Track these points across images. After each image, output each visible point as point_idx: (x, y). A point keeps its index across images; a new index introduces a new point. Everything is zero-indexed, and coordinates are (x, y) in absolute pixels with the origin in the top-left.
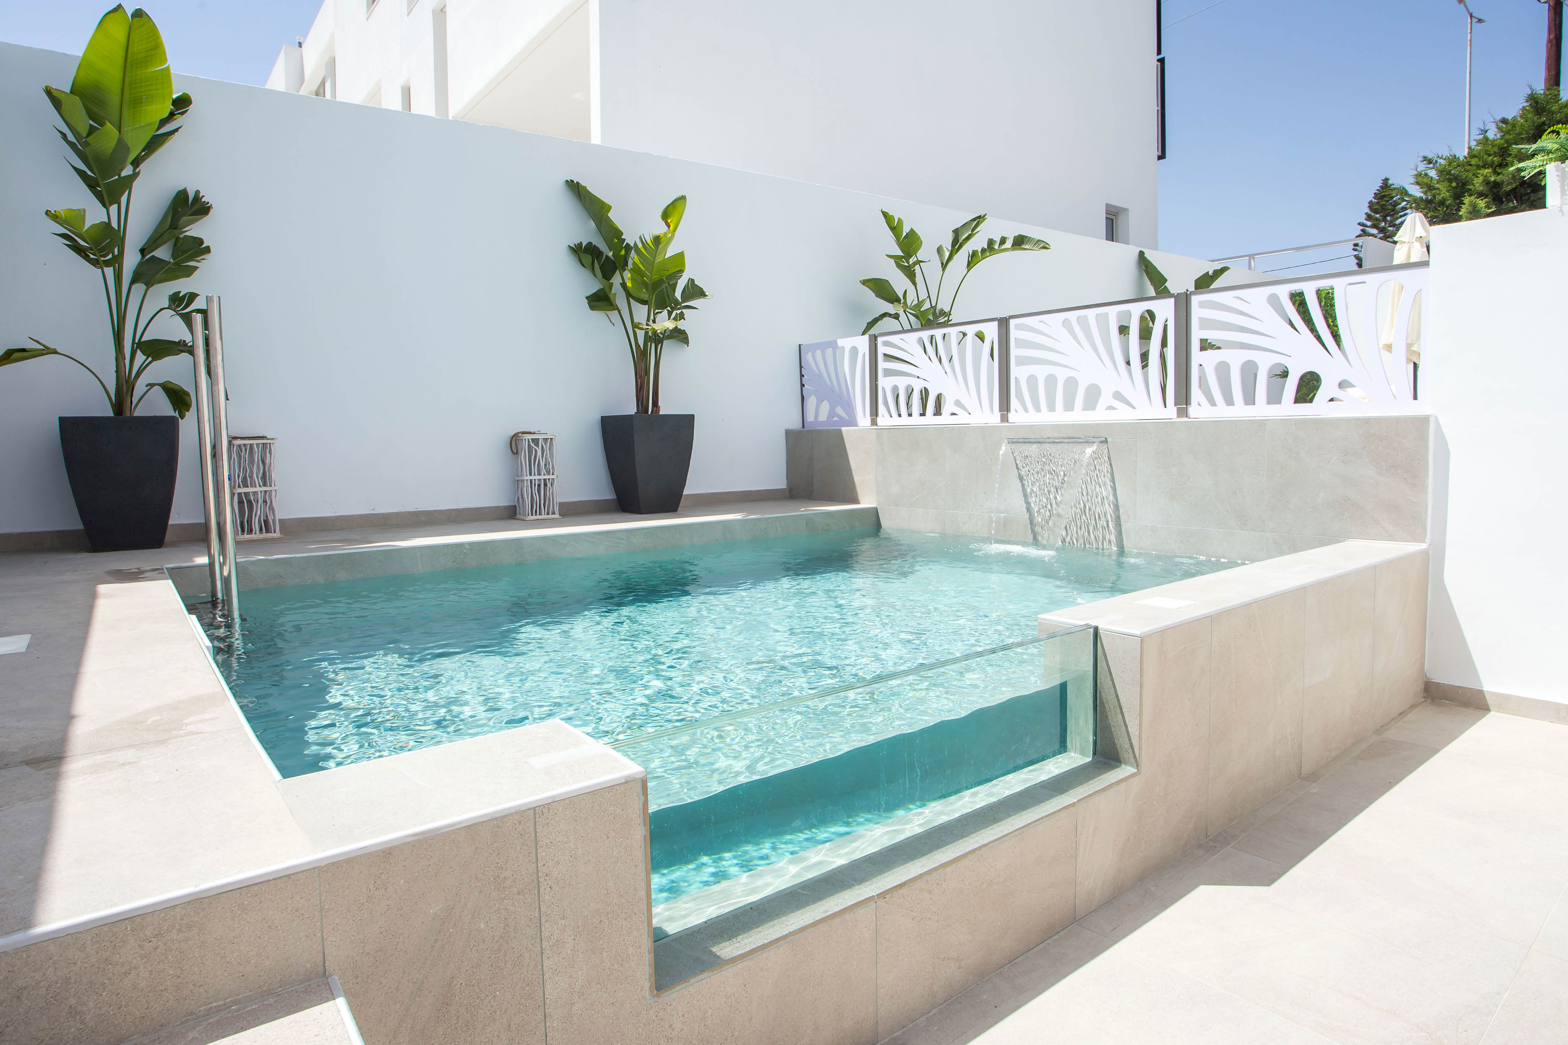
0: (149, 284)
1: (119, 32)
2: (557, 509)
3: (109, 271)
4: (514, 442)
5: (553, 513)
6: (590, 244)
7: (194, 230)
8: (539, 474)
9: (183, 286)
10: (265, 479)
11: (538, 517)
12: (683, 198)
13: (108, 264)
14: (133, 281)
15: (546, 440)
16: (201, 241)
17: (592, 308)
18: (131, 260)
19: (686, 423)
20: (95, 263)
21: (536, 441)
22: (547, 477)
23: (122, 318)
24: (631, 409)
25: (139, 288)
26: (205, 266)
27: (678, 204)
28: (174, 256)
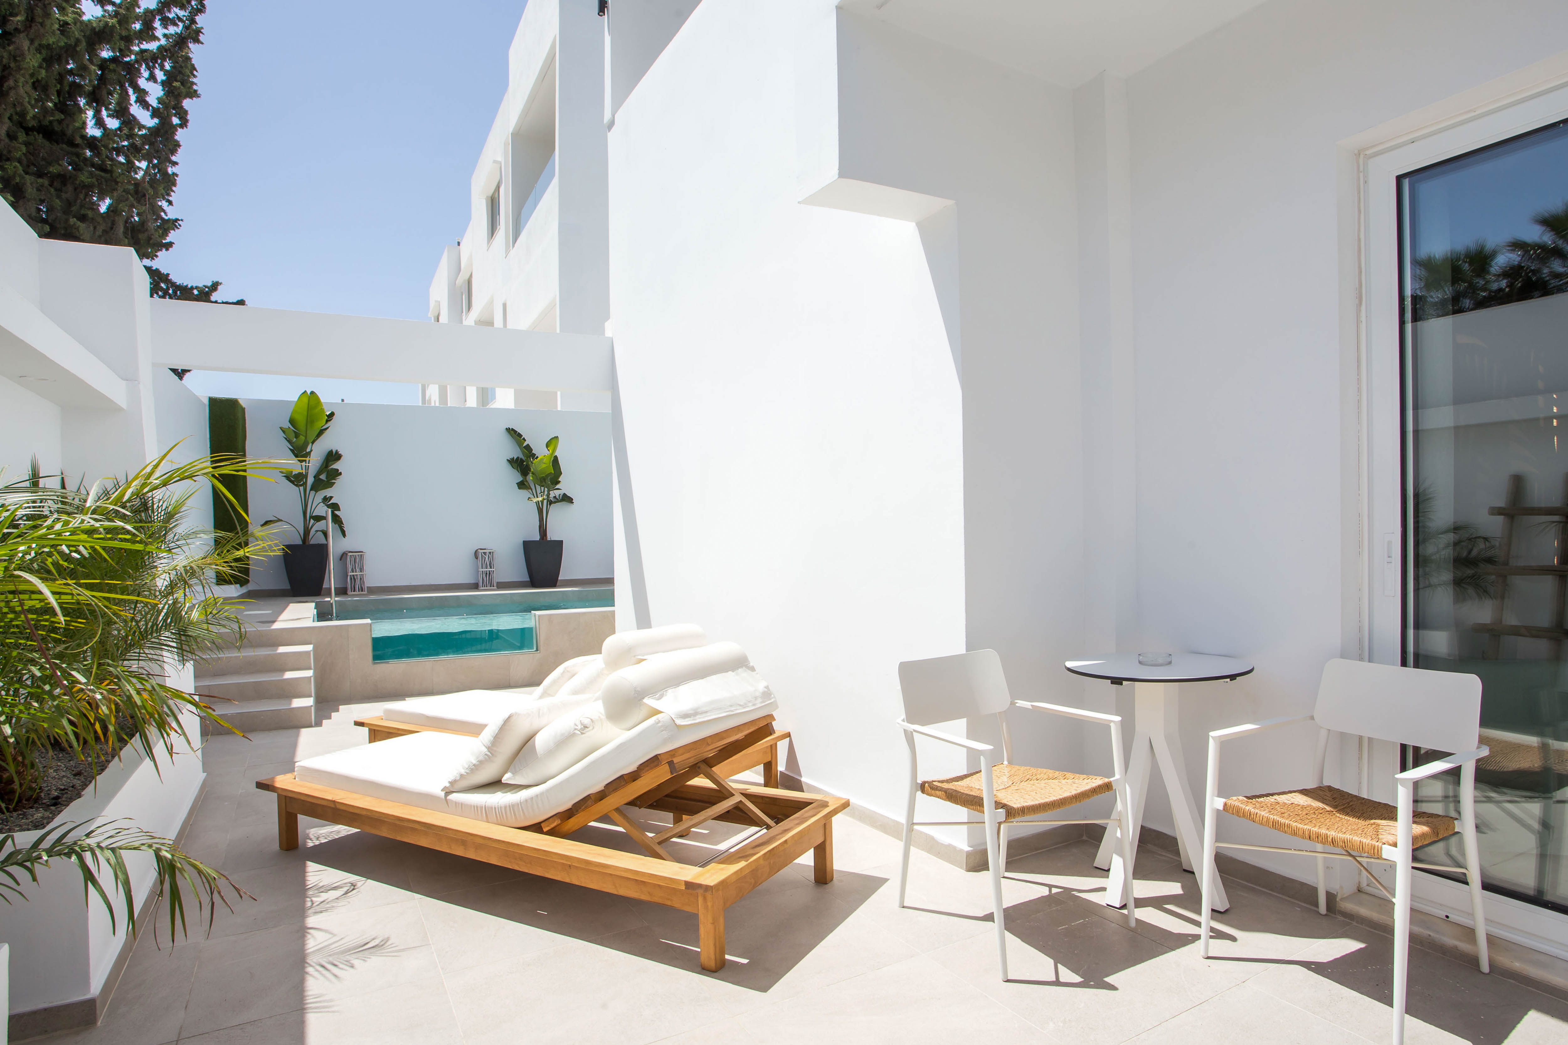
0: (316, 491)
1: (305, 400)
2: (495, 585)
3: (302, 488)
4: (476, 552)
5: (493, 586)
6: (518, 458)
7: (335, 466)
8: (486, 568)
9: (328, 492)
10: (361, 570)
11: (486, 588)
12: (557, 437)
13: (301, 485)
14: (311, 490)
15: (490, 553)
16: (338, 470)
17: (519, 488)
18: (310, 480)
19: (560, 543)
20: (296, 485)
21: (485, 553)
22: (490, 570)
23: (306, 506)
24: (537, 537)
25: (313, 493)
26: (339, 481)
27: (554, 442)
28: (327, 478)
